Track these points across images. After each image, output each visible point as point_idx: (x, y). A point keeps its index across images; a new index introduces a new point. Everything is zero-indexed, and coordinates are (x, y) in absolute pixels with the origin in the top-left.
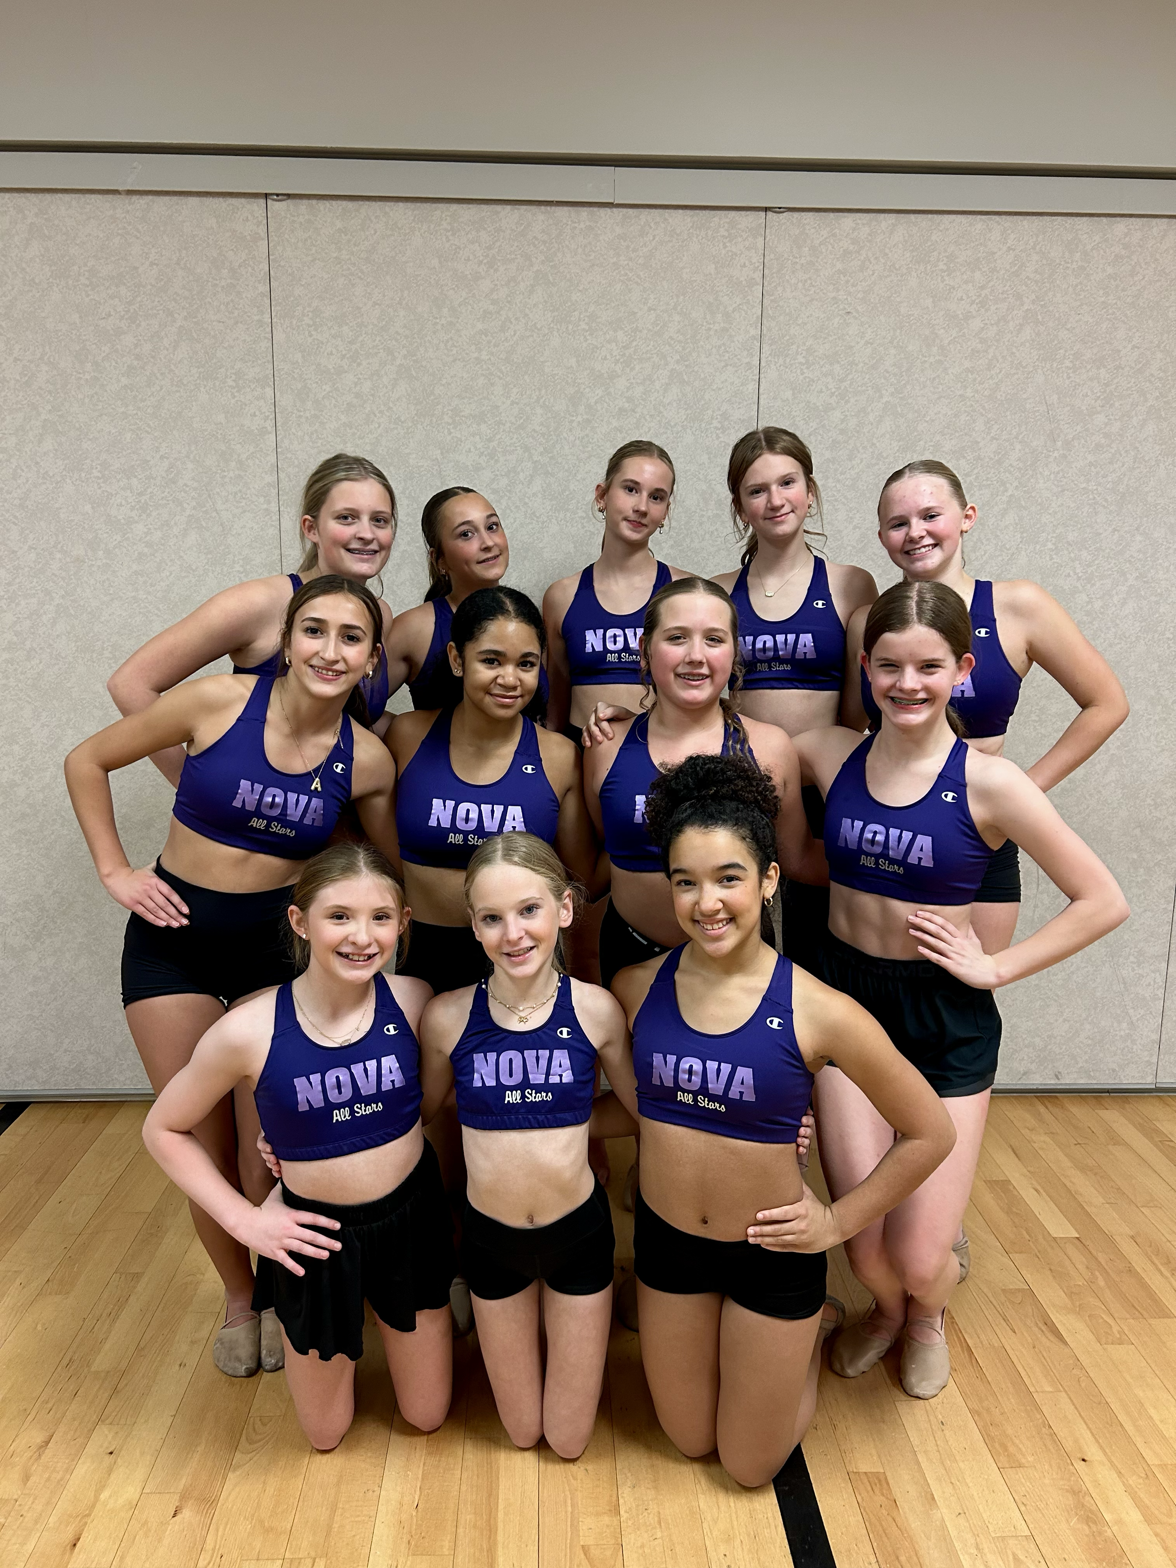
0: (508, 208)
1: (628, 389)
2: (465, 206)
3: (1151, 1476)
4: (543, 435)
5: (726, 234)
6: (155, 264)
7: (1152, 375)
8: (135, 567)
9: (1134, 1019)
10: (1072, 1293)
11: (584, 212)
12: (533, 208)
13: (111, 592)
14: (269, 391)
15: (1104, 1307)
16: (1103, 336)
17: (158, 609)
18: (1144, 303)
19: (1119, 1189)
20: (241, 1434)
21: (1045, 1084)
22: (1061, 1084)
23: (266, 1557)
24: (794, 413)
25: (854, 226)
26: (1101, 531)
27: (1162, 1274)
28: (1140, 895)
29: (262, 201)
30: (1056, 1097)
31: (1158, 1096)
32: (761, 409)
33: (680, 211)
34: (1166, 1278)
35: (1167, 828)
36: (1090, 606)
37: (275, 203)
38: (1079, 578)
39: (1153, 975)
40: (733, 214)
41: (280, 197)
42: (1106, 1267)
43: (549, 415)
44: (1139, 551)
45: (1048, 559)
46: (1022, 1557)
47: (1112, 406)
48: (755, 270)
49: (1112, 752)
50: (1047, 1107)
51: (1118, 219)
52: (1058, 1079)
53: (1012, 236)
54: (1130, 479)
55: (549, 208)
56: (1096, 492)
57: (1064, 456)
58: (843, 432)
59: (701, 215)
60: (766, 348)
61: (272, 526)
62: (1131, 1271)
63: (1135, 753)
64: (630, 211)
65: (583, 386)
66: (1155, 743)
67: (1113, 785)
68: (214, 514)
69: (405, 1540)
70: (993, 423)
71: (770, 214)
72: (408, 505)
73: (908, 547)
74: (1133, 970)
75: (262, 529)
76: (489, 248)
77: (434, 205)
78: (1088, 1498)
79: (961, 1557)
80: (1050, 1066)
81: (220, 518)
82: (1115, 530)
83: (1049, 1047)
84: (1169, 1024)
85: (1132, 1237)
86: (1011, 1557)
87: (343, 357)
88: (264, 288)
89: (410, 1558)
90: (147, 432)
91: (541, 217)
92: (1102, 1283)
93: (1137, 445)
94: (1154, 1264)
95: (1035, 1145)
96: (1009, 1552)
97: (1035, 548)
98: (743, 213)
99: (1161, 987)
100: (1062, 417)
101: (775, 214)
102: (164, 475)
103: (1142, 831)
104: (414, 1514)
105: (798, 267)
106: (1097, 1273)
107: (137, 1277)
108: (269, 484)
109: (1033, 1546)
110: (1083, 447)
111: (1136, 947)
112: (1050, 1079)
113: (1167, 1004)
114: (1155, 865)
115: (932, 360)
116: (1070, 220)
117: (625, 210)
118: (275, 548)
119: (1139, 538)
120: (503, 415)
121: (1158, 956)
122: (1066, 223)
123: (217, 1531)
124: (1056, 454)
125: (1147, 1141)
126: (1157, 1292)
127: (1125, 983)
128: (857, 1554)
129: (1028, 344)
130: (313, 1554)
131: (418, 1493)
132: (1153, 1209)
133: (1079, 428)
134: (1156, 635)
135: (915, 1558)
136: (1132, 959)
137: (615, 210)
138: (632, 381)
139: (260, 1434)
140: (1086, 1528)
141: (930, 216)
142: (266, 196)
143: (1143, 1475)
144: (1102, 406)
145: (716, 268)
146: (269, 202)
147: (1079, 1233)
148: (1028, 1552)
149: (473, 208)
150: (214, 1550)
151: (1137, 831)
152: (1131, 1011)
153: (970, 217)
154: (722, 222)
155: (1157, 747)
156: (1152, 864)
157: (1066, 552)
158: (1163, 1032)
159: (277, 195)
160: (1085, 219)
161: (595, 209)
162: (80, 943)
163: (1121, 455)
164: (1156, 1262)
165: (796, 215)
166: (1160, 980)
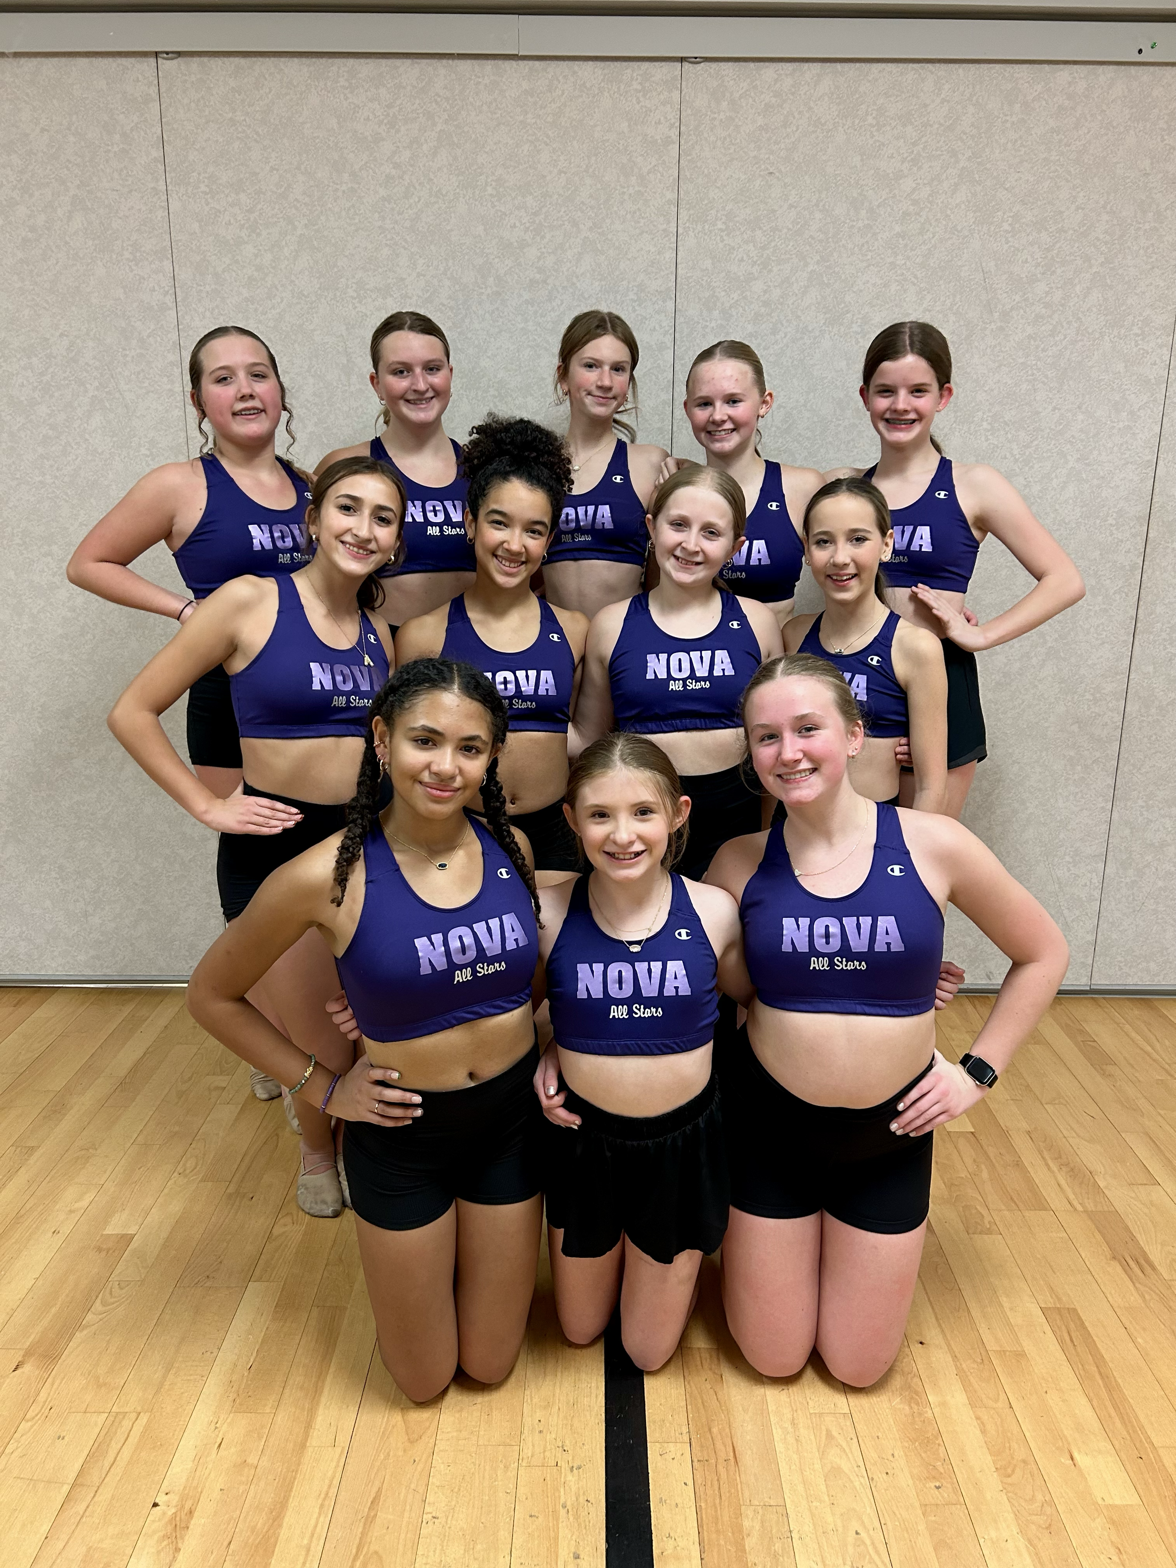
0: (408, 62)
1: (539, 258)
2: (362, 61)
3: (986, 1362)
4: (451, 308)
5: (639, 87)
6: (46, 130)
7: (1098, 239)
8: (40, 450)
9: (1069, 920)
10: (952, 1184)
11: (489, 65)
12: (434, 62)
13: (18, 476)
14: (167, 264)
15: (980, 1198)
16: (1045, 195)
17: (66, 494)
18: (1089, 159)
19: (1028, 1086)
20: (97, 1297)
21: (976, 984)
22: (993, 985)
23: (93, 1410)
24: (713, 284)
25: (776, 76)
26: (1040, 410)
27: (1049, 1168)
28: (1077, 793)
29: (152, 60)
30: (988, 997)
31: (1092, 998)
32: (679, 279)
33: (591, 63)
34: (1053, 1172)
35: (1106, 724)
36: (1027, 490)
37: (165, 61)
38: (1016, 461)
39: (1089, 875)
40: (646, 65)
41: (170, 55)
42: (994, 1161)
43: (457, 287)
44: (1081, 430)
45: (983, 439)
46: (835, 1433)
47: (1054, 272)
48: (672, 126)
49: (1049, 645)
50: (975, 1007)
51: (1062, 66)
52: (990, 979)
53: (947, 87)
54: (1072, 353)
55: (450, 62)
56: (1035, 367)
57: (1001, 329)
58: (766, 304)
59: (612, 67)
60: (683, 214)
61: (176, 407)
62: (1018, 1164)
63: (1073, 646)
64: (537, 64)
65: (493, 257)
66: (1095, 635)
67: (1050, 679)
68: (117, 395)
69: (231, 1399)
70: (925, 293)
71: (686, 65)
72: (314, 385)
73: (711, 428)
74: (1069, 870)
75: (167, 411)
76: (390, 106)
77: (330, 61)
78: (917, 1380)
79: (774, 1431)
80: (982, 966)
81: (124, 399)
82: (1054, 409)
83: (981, 947)
84: (1105, 925)
85: (1029, 1133)
86: (824, 1433)
87: (242, 227)
88: (157, 153)
89: (232, 1415)
90: (45, 308)
91: (442, 71)
92: (985, 1175)
93: (1080, 315)
94: (1043, 1158)
95: (953, 1043)
96: (823, 1428)
97: (969, 428)
98: (657, 64)
99: (1097, 887)
100: (999, 286)
101: (690, 65)
102: (65, 354)
103: (1079, 727)
104: (246, 1374)
105: (717, 123)
106: (983, 1167)
107: (32, 1150)
108: (172, 364)
109: (849, 1423)
110: (1022, 318)
111: (1072, 847)
112: (981, 979)
113: (1104, 903)
114: (1093, 762)
115: (860, 224)
116: (1009, 68)
117: (531, 63)
118: (181, 430)
119: (1080, 417)
120: (409, 287)
121: (1095, 856)
122: (1005, 71)
123: (53, 1384)
124: (993, 326)
125: (1069, 1040)
126: (1039, 1185)
127: (1060, 883)
128: (671, 1424)
129: (963, 206)
130: (139, 1409)
131: (255, 1354)
132: (1057, 1106)
133: (1017, 298)
134: (1098, 521)
135: (727, 1430)
136: (1067, 858)
137: (520, 62)
138: (543, 250)
139: (115, 1297)
140: (907, 1408)
141: (858, 65)
142: (157, 54)
143: (979, 1360)
144: (1043, 274)
145: (629, 126)
146: (160, 60)
147: (974, 1127)
148: (842, 1429)
149: (371, 63)
150: (45, 1402)
151: (1075, 728)
152: (1066, 912)
153: (901, 65)
154: (635, 75)
155: (1097, 639)
156: (1089, 762)
157: (1002, 432)
158: (1099, 934)
159: (167, 53)
160: (1025, 66)
161: (500, 62)
162: (7, 831)
163: (1063, 327)
164: (1047, 1157)
165: (714, 65)
166: (1096, 881)
